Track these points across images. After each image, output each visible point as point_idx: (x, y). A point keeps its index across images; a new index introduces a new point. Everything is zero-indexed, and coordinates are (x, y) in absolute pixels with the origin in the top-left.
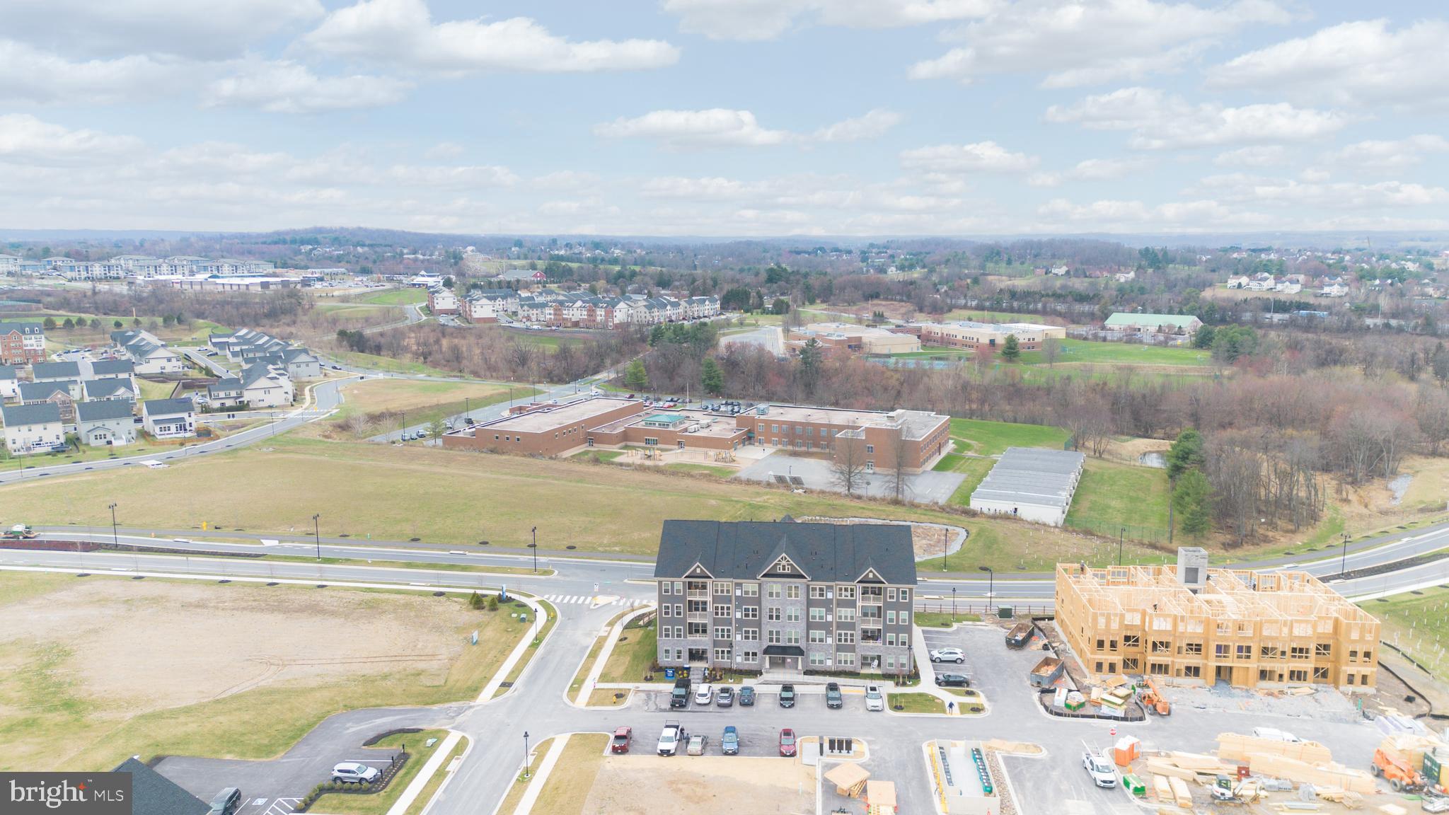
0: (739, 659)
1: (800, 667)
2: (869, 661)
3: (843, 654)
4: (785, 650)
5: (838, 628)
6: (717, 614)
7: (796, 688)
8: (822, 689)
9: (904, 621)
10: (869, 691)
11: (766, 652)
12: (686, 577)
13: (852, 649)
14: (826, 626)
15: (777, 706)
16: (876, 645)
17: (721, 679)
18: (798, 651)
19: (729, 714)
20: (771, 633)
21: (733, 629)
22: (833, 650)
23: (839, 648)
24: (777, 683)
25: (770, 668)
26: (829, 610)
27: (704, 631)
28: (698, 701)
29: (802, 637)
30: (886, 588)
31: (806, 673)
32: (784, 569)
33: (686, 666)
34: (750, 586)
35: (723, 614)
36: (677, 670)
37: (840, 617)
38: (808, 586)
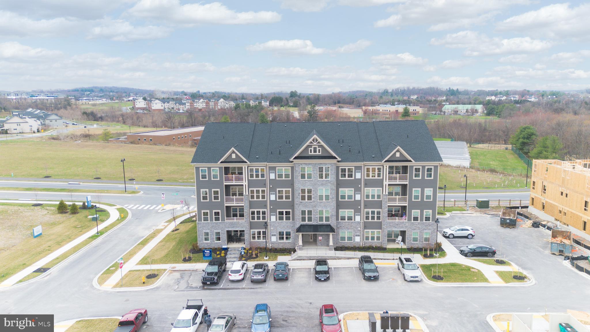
0: (274, 239)
1: (331, 243)
2: (393, 238)
3: (370, 231)
4: (316, 228)
5: (366, 206)
6: (252, 197)
7: (329, 262)
8: (356, 263)
9: (428, 197)
10: (405, 262)
11: (299, 230)
12: (222, 162)
13: (379, 226)
14: (355, 206)
15: (313, 279)
16: (401, 221)
17: (257, 256)
18: (330, 229)
19: (263, 290)
20: (303, 212)
21: (267, 211)
22: (360, 228)
23: (366, 226)
24: (310, 259)
25: (303, 246)
26: (358, 190)
27: (242, 215)
28: (231, 278)
29: (332, 215)
30: (412, 167)
31: (336, 249)
32: (315, 151)
33: (224, 247)
34: (284, 168)
35: (258, 197)
36: (213, 251)
37: (368, 196)
38: (338, 168)
